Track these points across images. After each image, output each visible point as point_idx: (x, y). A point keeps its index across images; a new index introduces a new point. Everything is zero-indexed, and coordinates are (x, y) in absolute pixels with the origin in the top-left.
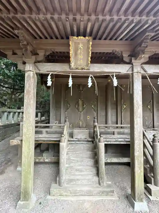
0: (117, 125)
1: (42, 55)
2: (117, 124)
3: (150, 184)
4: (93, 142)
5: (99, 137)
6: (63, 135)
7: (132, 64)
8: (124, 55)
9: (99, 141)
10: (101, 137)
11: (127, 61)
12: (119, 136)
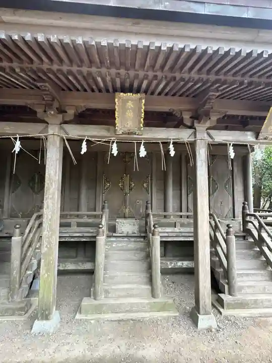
0: (181, 214)
1: (71, 112)
2: (181, 211)
3: (223, 293)
4: (144, 237)
5: (153, 228)
6: (101, 226)
7: (195, 129)
8: (184, 117)
9: (153, 235)
10: (155, 228)
11: (189, 124)
12: (182, 230)
